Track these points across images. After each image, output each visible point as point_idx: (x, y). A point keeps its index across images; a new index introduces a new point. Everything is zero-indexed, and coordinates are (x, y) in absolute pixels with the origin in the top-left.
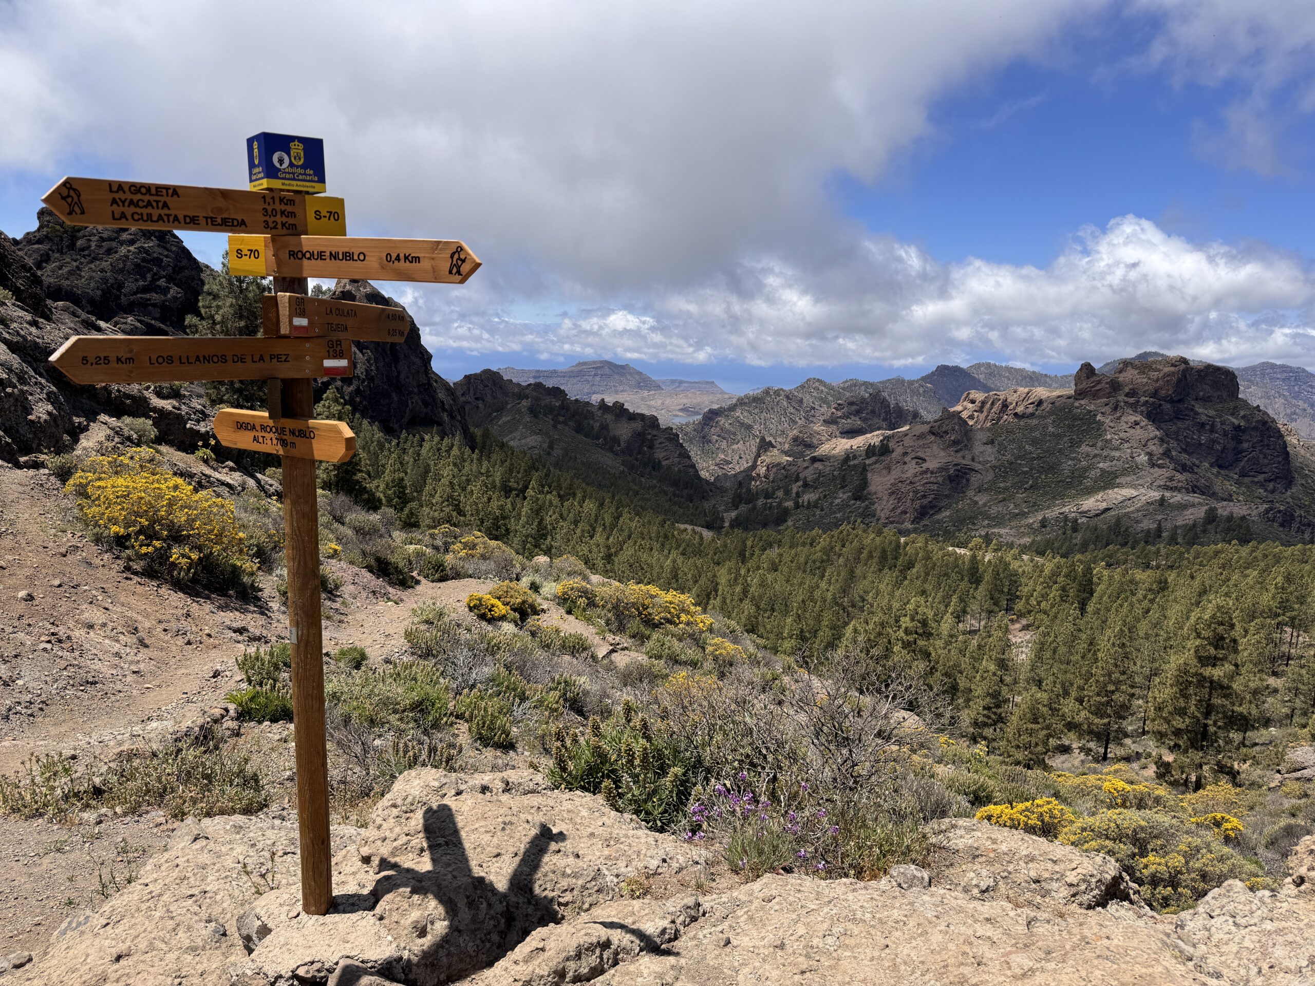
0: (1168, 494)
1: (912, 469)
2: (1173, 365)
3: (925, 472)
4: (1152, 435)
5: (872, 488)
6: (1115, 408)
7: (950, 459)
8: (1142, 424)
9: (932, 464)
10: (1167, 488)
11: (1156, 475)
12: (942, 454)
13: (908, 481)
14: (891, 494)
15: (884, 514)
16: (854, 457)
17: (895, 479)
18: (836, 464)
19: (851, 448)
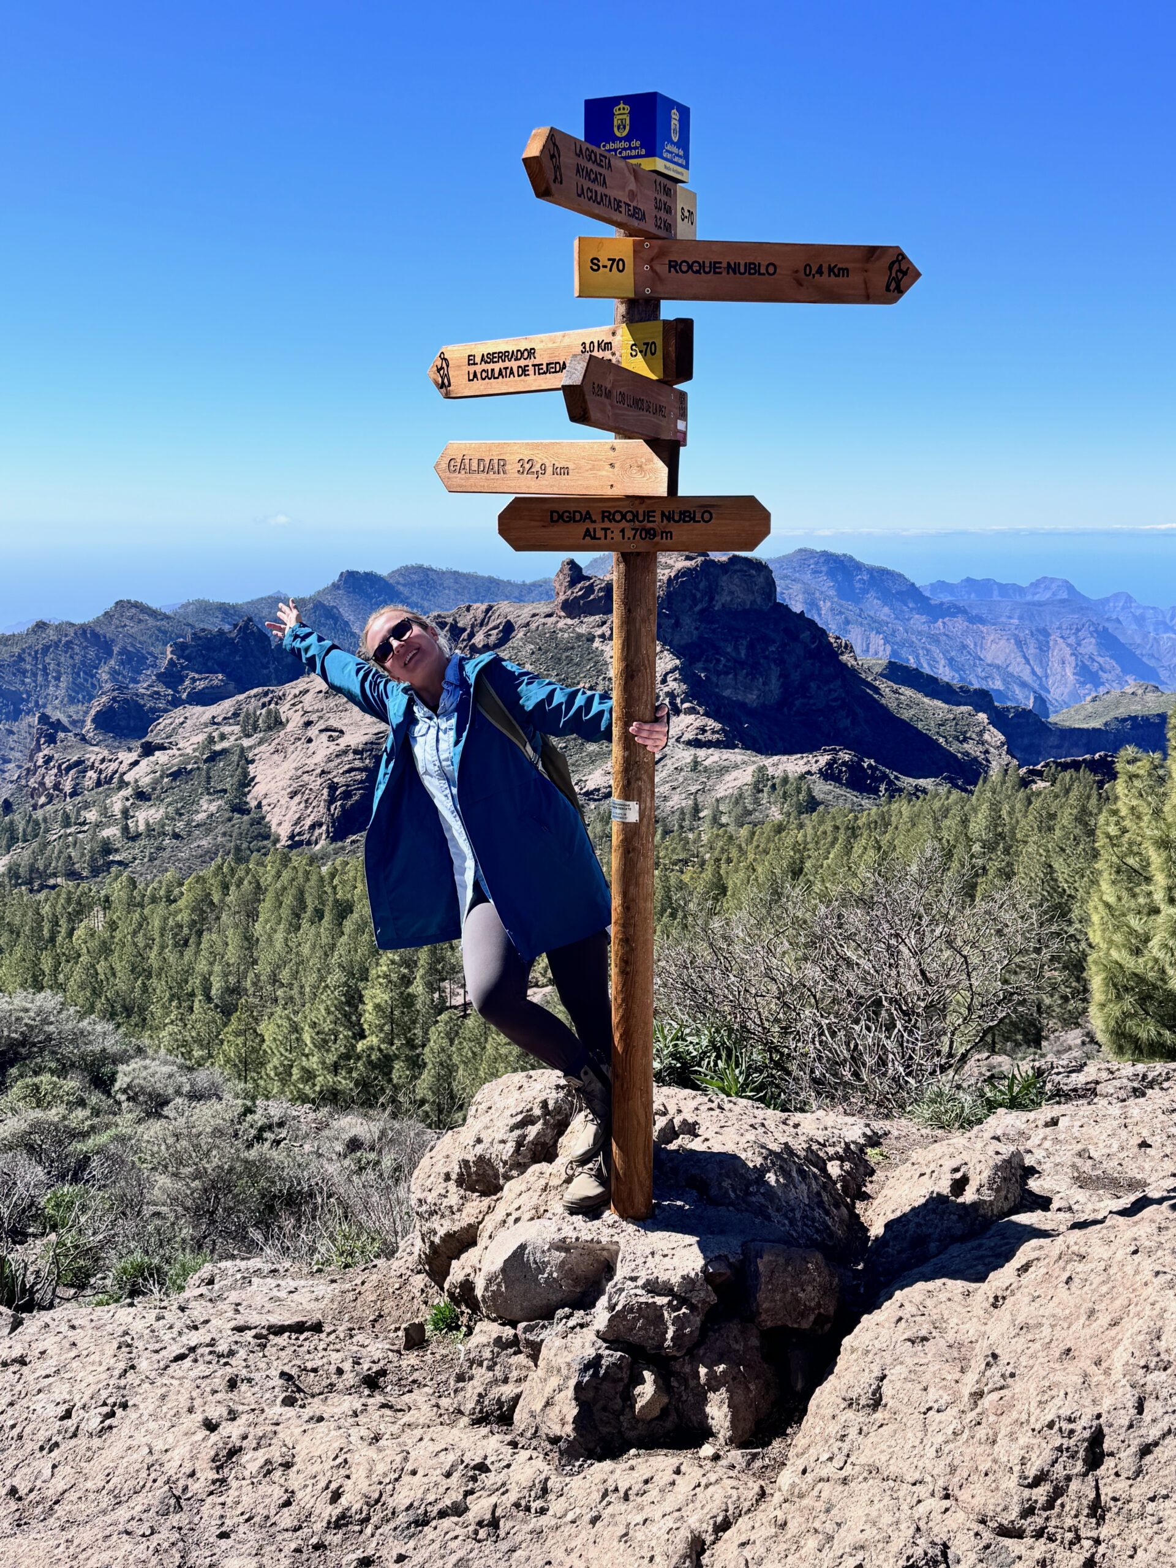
0: (702, 753)
1: (323, 748)
2: (687, 558)
3: (345, 752)
4: (670, 666)
5: (260, 789)
9: (354, 738)
11: (683, 726)
13: (319, 771)
14: (293, 795)
15: (283, 832)
16: (223, 737)
17: (297, 769)
18: (189, 751)
19: (213, 722)
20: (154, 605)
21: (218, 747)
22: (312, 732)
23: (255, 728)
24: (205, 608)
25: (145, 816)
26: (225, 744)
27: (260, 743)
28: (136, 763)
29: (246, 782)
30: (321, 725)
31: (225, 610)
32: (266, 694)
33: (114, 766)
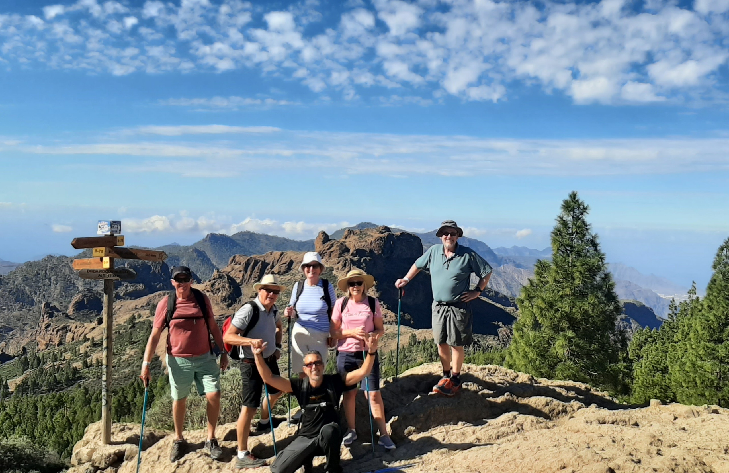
2: (380, 232)
6: (344, 266)
7: (223, 312)
16: (140, 316)
18: (122, 323)
19: (135, 308)
21: (137, 321)
25: (97, 355)
26: (141, 320)
28: (93, 329)
33: (81, 330)
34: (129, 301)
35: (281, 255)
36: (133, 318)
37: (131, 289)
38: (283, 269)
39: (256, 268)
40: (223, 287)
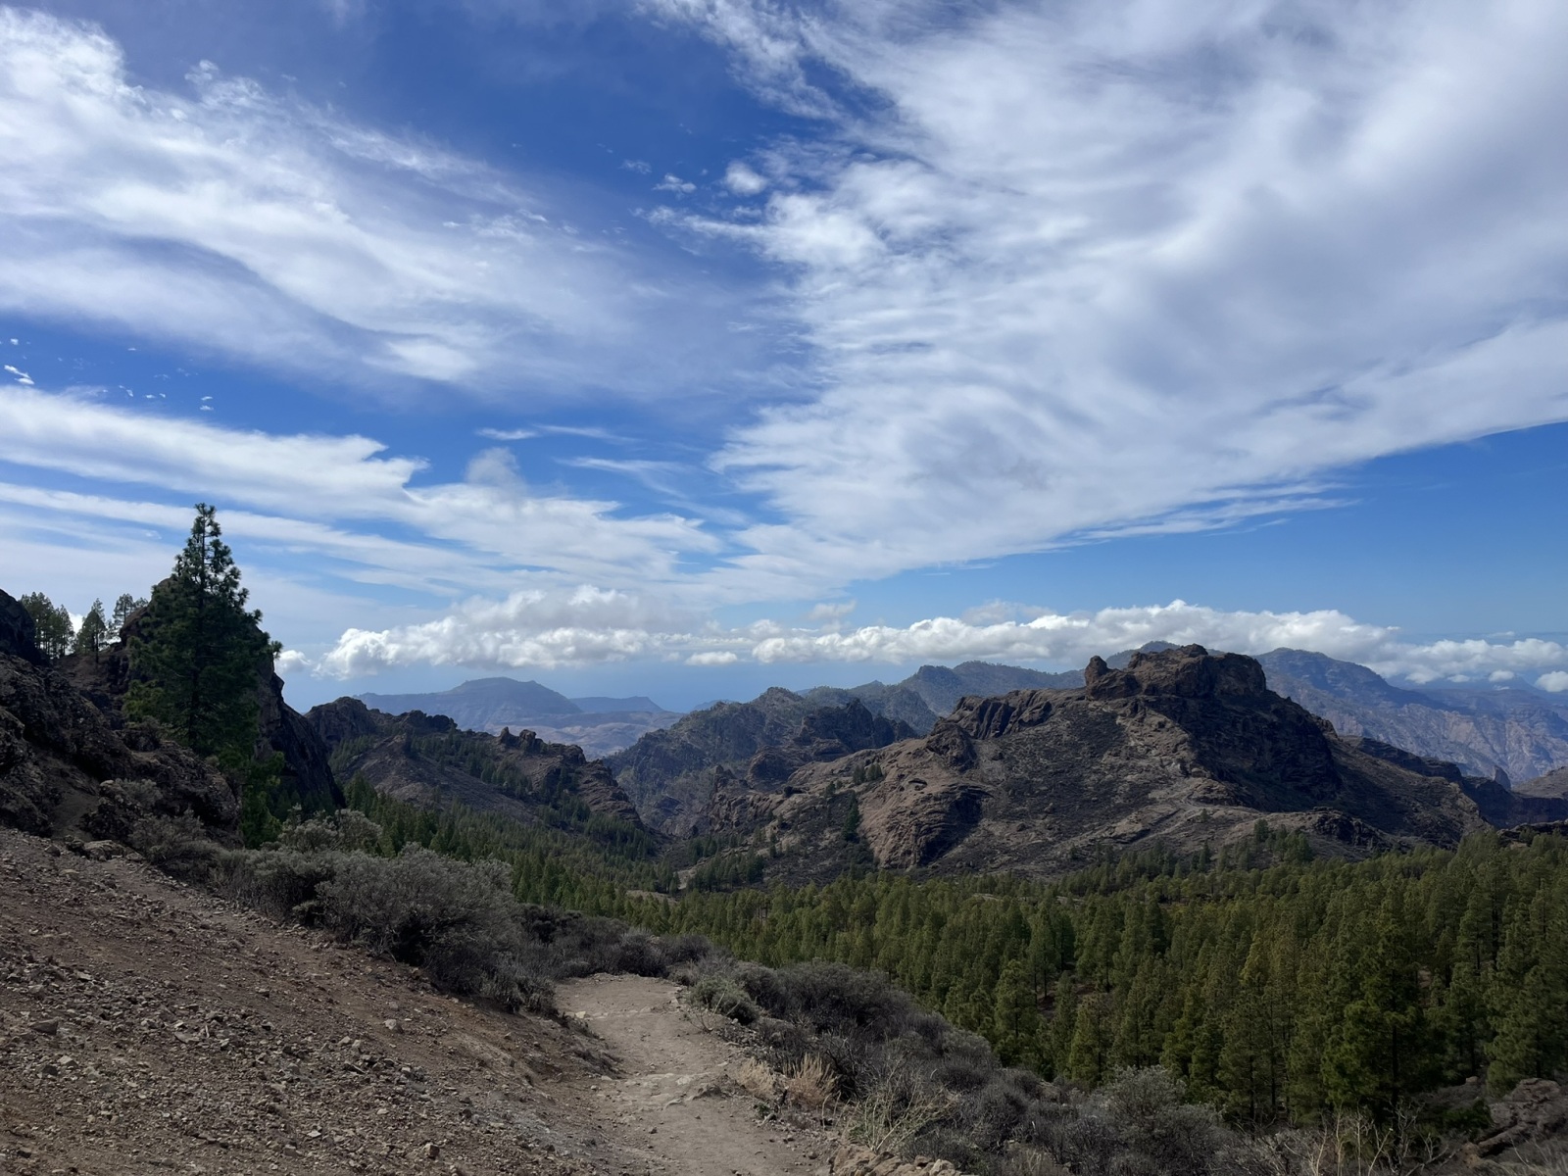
0: (1210, 808)
1: (911, 796)
2: (1191, 656)
3: (927, 799)
4: (1180, 739)
5: (866, 824)
6: (1135, 710)
7: (955, 780)
8: (1168, 725)
9: (934, 788)
10: (1206, 801)
11: (1192, 786)
12: (945, 774)
13: (909, 812)
14: (890, 829)
15: (883, 857)
16: (840, 785)
17: (892, 810)
18: (817, 795)
19: (832, 773)
20: (793, 689)
21: (837, 792)
22: (905, 783)
23: (863, 780)
24: (826, 693)
25: (787, 841)
26: (842, 790)
27: (867, 790)
28: (781, 802)
29: (857, 819)
30: (910, 778)
31: (841, 694)
32: (869, 754)
33: (766, 804)
34: (823, 764)
35: (1032, 695)
36: (832, 787)
37: (823, 747)
38: (1036, 716)
39: (996, 717)
40: (954, 743)
